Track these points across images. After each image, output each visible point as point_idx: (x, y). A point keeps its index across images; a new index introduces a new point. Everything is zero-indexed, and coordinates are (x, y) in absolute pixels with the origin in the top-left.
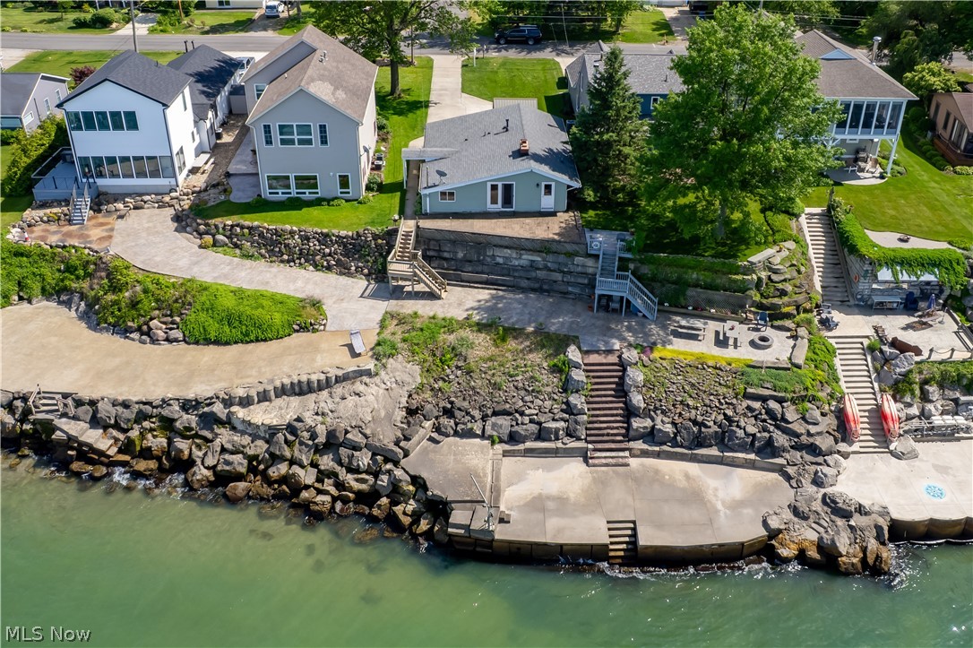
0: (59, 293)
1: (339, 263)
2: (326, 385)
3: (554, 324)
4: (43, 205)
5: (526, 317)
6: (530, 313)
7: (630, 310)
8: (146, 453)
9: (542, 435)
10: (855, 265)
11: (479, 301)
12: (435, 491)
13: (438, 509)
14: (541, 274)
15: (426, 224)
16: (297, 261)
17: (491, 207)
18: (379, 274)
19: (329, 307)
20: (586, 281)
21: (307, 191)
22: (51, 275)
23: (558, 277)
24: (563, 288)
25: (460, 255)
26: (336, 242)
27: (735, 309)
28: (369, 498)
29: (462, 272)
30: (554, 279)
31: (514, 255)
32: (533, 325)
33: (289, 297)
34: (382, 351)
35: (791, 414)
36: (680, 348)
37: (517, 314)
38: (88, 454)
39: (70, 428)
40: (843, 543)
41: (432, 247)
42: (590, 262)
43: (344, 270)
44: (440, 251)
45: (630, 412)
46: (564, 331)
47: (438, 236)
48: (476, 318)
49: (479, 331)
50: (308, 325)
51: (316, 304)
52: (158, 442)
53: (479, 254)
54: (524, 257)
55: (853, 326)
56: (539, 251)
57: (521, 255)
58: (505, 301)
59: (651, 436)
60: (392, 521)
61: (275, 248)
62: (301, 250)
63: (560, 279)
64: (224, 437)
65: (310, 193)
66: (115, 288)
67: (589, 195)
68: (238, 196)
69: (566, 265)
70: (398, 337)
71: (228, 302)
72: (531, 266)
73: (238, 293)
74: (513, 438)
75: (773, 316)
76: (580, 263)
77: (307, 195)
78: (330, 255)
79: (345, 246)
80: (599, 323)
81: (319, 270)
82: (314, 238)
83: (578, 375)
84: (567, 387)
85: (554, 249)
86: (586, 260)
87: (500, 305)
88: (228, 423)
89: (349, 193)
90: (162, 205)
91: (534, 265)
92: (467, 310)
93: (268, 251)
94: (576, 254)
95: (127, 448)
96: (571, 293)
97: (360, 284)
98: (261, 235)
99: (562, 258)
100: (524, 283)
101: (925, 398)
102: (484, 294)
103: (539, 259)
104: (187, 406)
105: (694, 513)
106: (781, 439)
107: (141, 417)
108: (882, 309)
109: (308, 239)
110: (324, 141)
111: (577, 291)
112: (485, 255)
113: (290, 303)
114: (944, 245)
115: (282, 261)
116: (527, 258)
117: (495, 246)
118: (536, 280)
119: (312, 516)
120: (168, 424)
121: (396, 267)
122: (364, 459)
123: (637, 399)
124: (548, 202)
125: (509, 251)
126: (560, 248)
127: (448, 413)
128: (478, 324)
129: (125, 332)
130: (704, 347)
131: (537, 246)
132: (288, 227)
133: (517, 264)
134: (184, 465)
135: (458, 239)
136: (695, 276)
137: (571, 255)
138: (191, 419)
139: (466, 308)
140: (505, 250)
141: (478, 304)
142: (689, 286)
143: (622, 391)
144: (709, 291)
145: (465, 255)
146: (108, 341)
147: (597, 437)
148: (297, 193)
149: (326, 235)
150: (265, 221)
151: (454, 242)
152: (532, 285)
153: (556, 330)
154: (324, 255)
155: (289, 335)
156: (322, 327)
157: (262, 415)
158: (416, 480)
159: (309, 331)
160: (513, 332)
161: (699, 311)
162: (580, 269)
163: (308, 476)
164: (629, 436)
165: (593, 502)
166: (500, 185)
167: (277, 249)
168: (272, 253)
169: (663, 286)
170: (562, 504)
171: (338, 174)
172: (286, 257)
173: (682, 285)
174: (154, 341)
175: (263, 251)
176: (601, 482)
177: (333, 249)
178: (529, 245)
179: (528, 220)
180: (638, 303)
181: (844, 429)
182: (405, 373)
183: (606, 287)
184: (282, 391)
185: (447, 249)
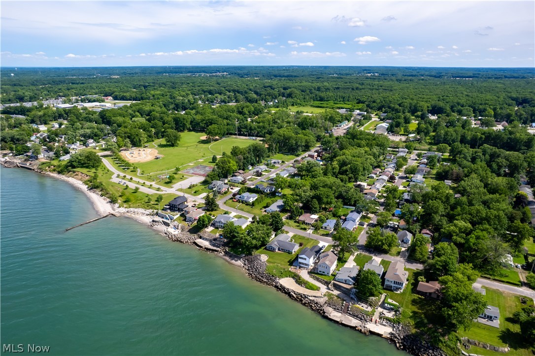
0: (293, 278)
1: (324, 284)
2: (318, 297)
3: (345, 298)
4: (294, 266)
5: (343, 297)
7: (354, 300)
8: (299, 298)
9: (338, 309)
10: (385, 303)
13: (324, 313)
15: (335, 282)
16: (319, 282)
17: (343, 282)
18: (328, 286)
19: (321, 289)
22: (293, 276)
27: (366, 303)
28: (318, 310)
29: (337, 289)
30: (347, 293)
33: (317, 286)
34: (325, 295)
35: (365, 316)
36: (358, 305)
38: (293, 296)
39: (292, 294)
40: (363, 330)
41: (334, 285)
42: (352, 292)
45: (348, 310)
46: (345, 300)
47: (336, 284)
48: (337, 295)
51: (320, 288)
55: (380, 310)
59: (349, 314)
60: (320, 313)
61: (318, 279)
64: (306, 299)
66: (300, 279)
68: (315, 272)
69: (349, 292)
70: (327, 294)
71: (311, 285)
73: (312, 284)
74: (335, 309)
75: (371, 305)
78: (323, 282)
79: (325, 282)
80: (350, 300)
81: (322, 284)
83: (344, 305)
84: (342, 305)
85: (348, 290)
87: (340, 294)
88: (307, 298)
89: (328, 275)
90: (307, 270)
95: (297, 297)
96: (349, 295)
97: (326, 287)
100: (343, 293)
101: (383, 320)
102: (339, 292)
103: (346, 290)
104: (304, 295)
105: (350, 322)
106: (363, 318)
107: (299, 295)
108: (386, 309)
109: (322, 280)
110: (326, 268)
112: (341, 288)
114: (398, 304)
118: (345, 293)
119: (313, 310)
120: (301, 296)
121: (330, 286)
122: (319, 306)
123: (349, 309)
124: (351, 283)
126: (350, 290)
127: (329, 304)
129: (299, 285)
130: (360, 307)
132: (320, 277)
133: (344, 290)
134: (302, 301)
138: (304, 296)
139: (336, 293)
140: (343, 288)
143: (348, 308)
145: (338, 287)
146: (297, 285)
147: (344, 312)
148: (322, 274)
149: (324, 280)
155: (316, 290)
156: (320, 291)
157: (311, 298)
158: (323, 310)
159: (318, 291)
160: (339, 298)
161: (362, 302)
163: (313, 306)
164: (347, 313)
165: (340, 317)
166: (345, 280)
170: (337, 317)
171: (328, 272)
174: (302, 287)
175: (316, 280)
176: (342, 316)
178: (346, 288)
179: (347, 285)
180: (355, 299)
181: (371, 321)
182: (326, 298)
183: (351, 296)
184: (313, 296)
185: (336, 286)
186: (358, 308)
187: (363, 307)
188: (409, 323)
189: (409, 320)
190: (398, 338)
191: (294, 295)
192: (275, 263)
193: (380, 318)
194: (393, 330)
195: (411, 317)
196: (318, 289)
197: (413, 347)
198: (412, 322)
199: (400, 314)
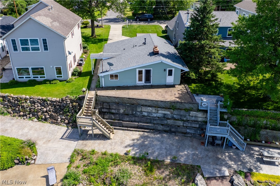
1: (51, 117)
3: (182, 156)
5: (164, 151)
6: (166, 149)
11: (133, 140)
14: (170, 122)
15: (101, 93)
16: (28, 116)
17: (138, 83)
19: (40, 147)
20: (197, 126)
21: (39, 76)
23: (181, 123)
24: (184, 130)
25: (122, 111)
26: (50, 105)
29: (123, 121)
30: (178, 125)
31: (154, 111)
32: (169, 158)
33: (15, 140)
36: (267, 172)
37: (158, 149)
41: (105, 107)
42: (200, 115)
43: (54, 121)
44: (110, 109)
46: (190, 162)
47: (108, 100)
48: (132, 153)
49: (135, 163)
50: (24, 160)
51: (31, 145)
53: (133, 110)
54: (160, 112)
56: (169, 108)
57: (158, 110)
58: (149, 139)
62: (30, 109)
63: (182, 124)
65: (41, 77)
67: (192, 75)
68: (4, 80)
69: (185, 116)
70: (81, 169)
72: (164, 117)
76: (194, 115)
77: (39, 79)
78: (46, 112)
79: (55, 107)
80: (210, 154)
81: (40, 121)
82: (38, 102)
85: (178, 107)
86: (197, 113)
87: (146, 143)
89: (61, 77)
91: (166, 116)
92: (126, 147)
93: (13, 110)
94: (191, 110)
96: (189, 133)
97: (62, 129)
98: (9, 101)
99: (182, 113)
100: (160, 128)
103: (169, 113)
109: (34, 103)
110: (46, 48)
111: (192, 132)
112: (136, 111)
113: (15, 144)
115: (20, 116)
116: (161, 112)
117: (142, 105)
118: (168, 125)
121: (82, 120)
124: (170, 80)
125: (151, 109)
126: (181, 106)
128: (133, 158)
131: (168, 106)
132: (24, 96)
133: (155, 116)
135: (120, 102)
136: (265, 122)
137: (188, 110)
139: (125, 145)
140: (148, 108)
141: (132, 142)
142: (262, 128)
144: (275, 132)
145: (124, 111)
148: (34, 77)
149: (44, 101)
150: (12, 93)
151: (118, 104)
152: (165, 129)
153: (185, 161)
154: (43, 112)
155: (12, 167)
156: (33, 161)
159: (24, 164)
160: (157, 164)
161: (269, 144)
162: (193, 119)
166: (144, 70)
167: (17, 109)
168: (14, 111)
169: (246, 128)
171: (55, 67)
172: (22, 113)
175: (10, 110)
177: (48, 108)
178: (163, 105)
179: (160, 90)
180: (233, 140)
183: (213, 131)
185: (114, 108)
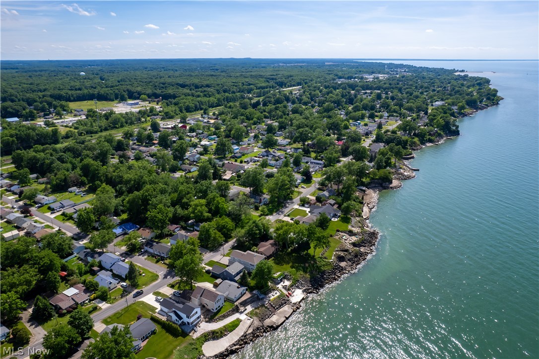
0: (207, 340)
2: (251, 324)
3: (260, 304)
4: (190, 333)
7: (264, 298)
9: (270, 315)
10: (275, 280)
12: (270, 325)
18: (239, 311)
19: (239, 318)
22: (204, 339)
26: (229, 311)
27: (271, 291)
29: (246, 305)
34: (251, 318)
36: (271, 298)
38: (238, 349)
39: (234, 348)
43: (233, 314)
45: (274, 307)
52: (242, 342)
55: (279, 286)
59: (277, 308)
60: (268, 331)
61: (225, 317)
62: (228, 315)
63: (254, 300)
64: (248, 337)
66: (217, 333)
67: (248, 288)
70: (250, 315)
71: (231, 325)
73: (230, 323)
74: (269, 317)
75: (274, 290)
78: (231, 313)
80: (263, 301)
83: (268, 307)
84: (268, 309)
87: (253, 306)
90: (201, 322)
94: (254, 295)
95: (240, 345)
97: (238, 314)
98: (222, 316)
100: (252, 302)
102: (250, 306)
104: (242, 336)
105: (287, 312)
106: (285, 301)
107: (239, 341)
108: (280, 283)
112: (246, 302)
113: (236, 320)
114: (280, 273)
120: (242, 340)
121: (240, 309)
122: (261, 328)
124: (245, 291)
126: (251, 296)
127: (262, 319)
128: (255, 309)
129: (222, 337)
132: (223, 313)
136: (265, 290)
139: (251, 308)
143: (272, 306)
144: (268, 291)
145: (244, 303)
146: (222, 339)
147: (274, 312)
150: (220, 315)
155: (240, 323)
156: (242, 320)
157: (250, 331)
158: (267, 326)
160: (259, 307)
161: (269, 294)
162: (256, 297)
164: (275, 310)
173: (265, 292)
174: (227, 335)
176: (279, 315)
181: (288, 297)
182: (255, 318)
183: (260, 297)
184: (248, 329)
185: (242, 303)
186: (275, 299)
187: (273, 296)
188: (301, 274)
189: (298, 273)
190: (310, 289)
191: (237, 347)
192: (172, 352)
193: (289, 290)
194: (300, 289)
195: (297, 271)
196: (239, 321)
197: (319, 284)
198: (302, 273)
199: (290, 276)
